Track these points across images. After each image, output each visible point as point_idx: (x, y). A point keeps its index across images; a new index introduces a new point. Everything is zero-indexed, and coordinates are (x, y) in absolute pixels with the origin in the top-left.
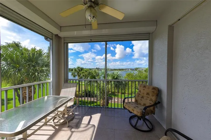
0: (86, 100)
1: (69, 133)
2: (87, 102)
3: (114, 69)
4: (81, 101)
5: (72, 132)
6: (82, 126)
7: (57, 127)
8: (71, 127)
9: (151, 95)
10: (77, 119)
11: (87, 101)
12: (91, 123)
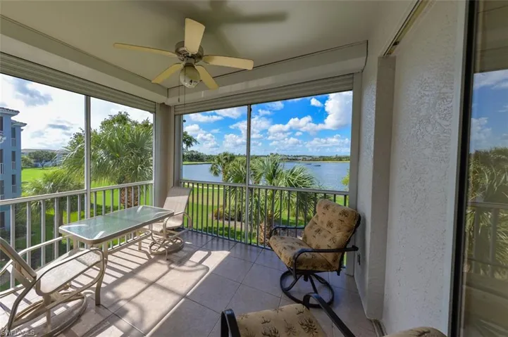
0: (237, 227)
1: (165, 268)
2: (239, 233)
3: (321, 157)
4: (228, 229)
5: (170, 269)
6: (188, 263)
7: (152, 257)
8: (170, 261)
9: (335, 228)
10: (185, 252)
11: (240, 230)
12: (204, 263)
